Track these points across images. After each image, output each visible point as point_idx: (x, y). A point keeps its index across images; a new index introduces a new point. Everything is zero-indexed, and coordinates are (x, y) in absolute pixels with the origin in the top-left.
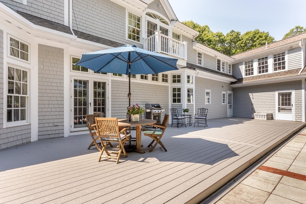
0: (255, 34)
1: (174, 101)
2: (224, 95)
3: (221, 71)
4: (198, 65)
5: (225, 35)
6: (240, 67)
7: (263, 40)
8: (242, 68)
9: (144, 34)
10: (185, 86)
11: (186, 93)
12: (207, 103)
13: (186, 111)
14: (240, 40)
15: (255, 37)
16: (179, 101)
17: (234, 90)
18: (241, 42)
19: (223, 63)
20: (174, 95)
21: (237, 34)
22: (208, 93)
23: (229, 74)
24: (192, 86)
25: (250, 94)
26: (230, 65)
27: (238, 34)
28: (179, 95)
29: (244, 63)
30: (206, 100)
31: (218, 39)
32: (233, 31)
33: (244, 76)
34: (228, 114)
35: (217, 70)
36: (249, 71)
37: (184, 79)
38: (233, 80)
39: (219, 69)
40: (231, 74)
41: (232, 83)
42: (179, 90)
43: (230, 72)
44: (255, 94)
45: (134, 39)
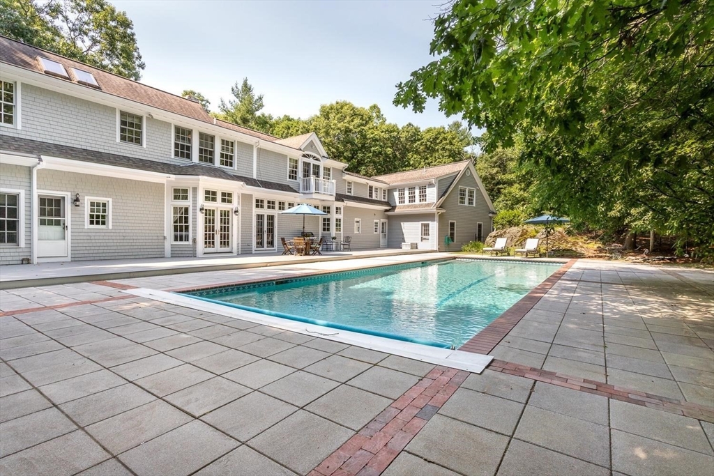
0: (439, 133)
1: (324, 230)
2: (376, 223)
3: (374, 198)
4: (347, 194)
5: (400, 128)
6: (395, 193)
7: (447, 144)
8: (396, 194)
9: (300, 174)
10: (334, 216)
11: (335, 223)
12: (356, 232)
13: (334, 238)
14: (419, 140)
15: (438, 138)
16: (328, 230)
17: (389, 217)
18: (419, 143)
19: (376, 189)
20: (324, 225)
21: (414, 131)
22: (357, 222)
23: (383, 200)
24: (341, 216)
25: (402, 223)
26: (384, 190)
27: (417, 130)
28: (329, 225)
29: (397, 190)
30: (356, 229)
31: (387, 136)
32: (410, 124)
33: (397, 204)
34: (381, 244)
35: (368, 198)
36: (402, 200)
37: (333, 210)
38: (388, 208)
39: (371, 196)
40: (386, 200)
41: (386, 211)
42: (329, 220)
43: (384, 198)
44: (405, 223)
45: (293, 178)
